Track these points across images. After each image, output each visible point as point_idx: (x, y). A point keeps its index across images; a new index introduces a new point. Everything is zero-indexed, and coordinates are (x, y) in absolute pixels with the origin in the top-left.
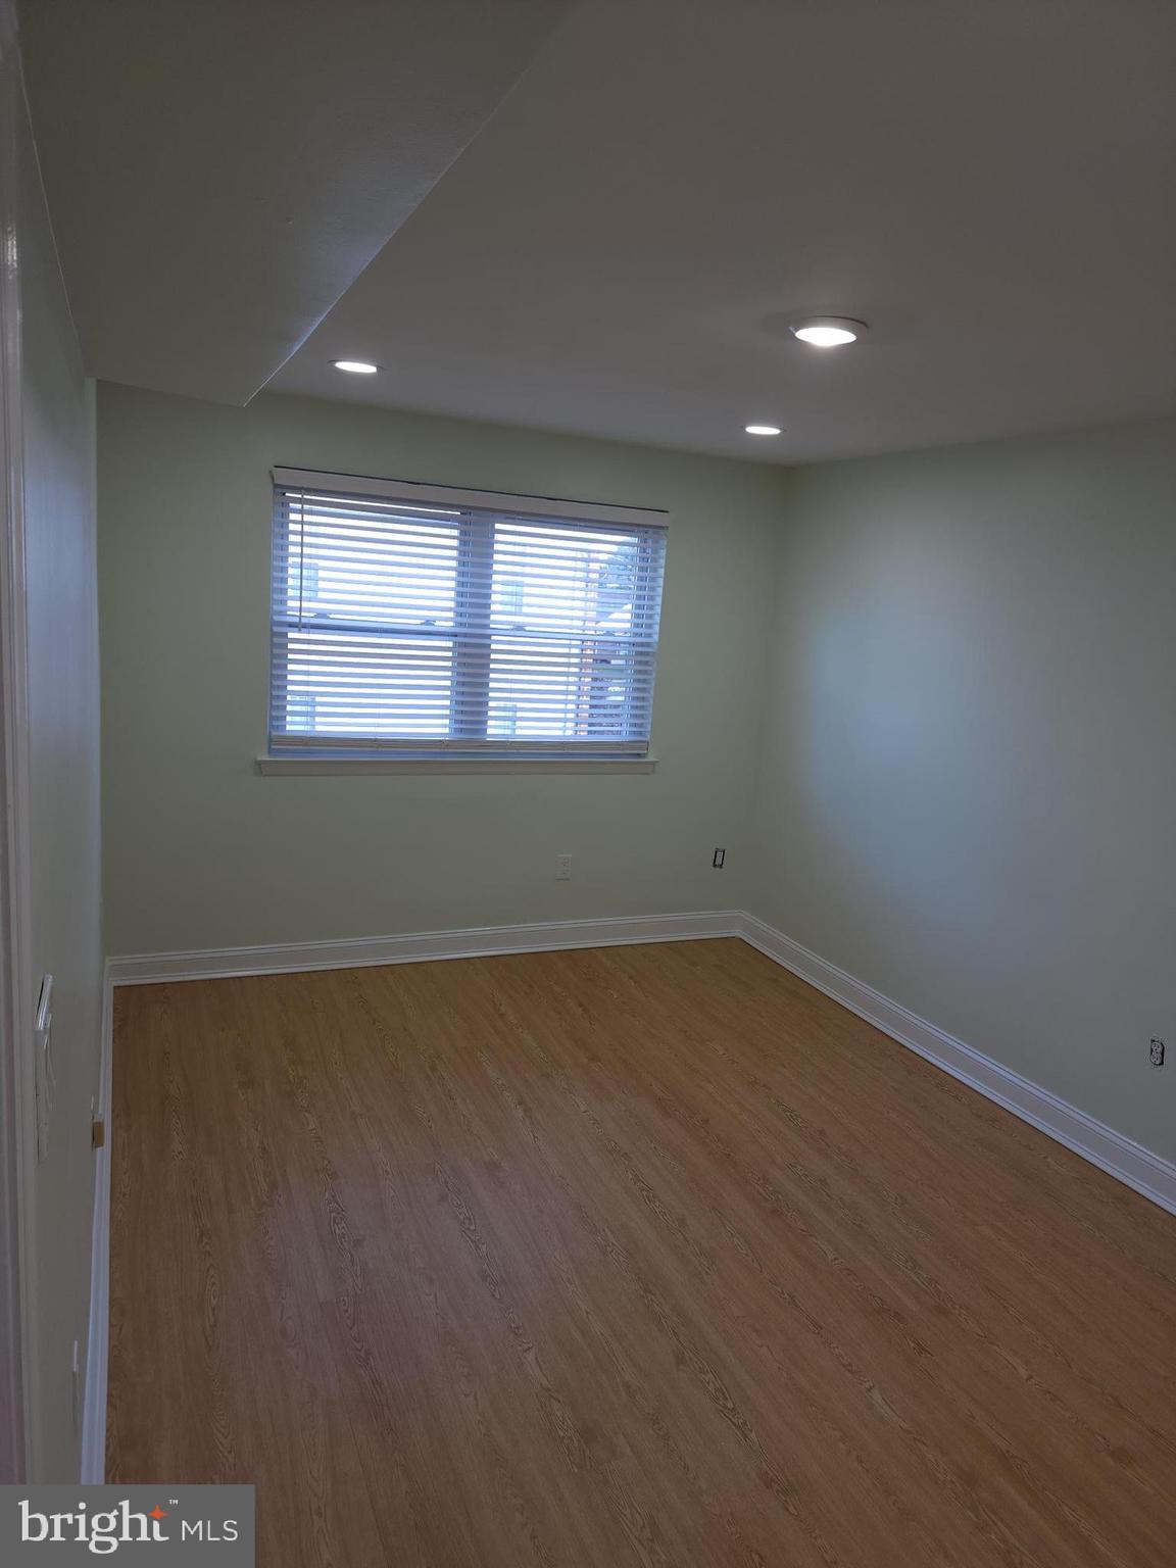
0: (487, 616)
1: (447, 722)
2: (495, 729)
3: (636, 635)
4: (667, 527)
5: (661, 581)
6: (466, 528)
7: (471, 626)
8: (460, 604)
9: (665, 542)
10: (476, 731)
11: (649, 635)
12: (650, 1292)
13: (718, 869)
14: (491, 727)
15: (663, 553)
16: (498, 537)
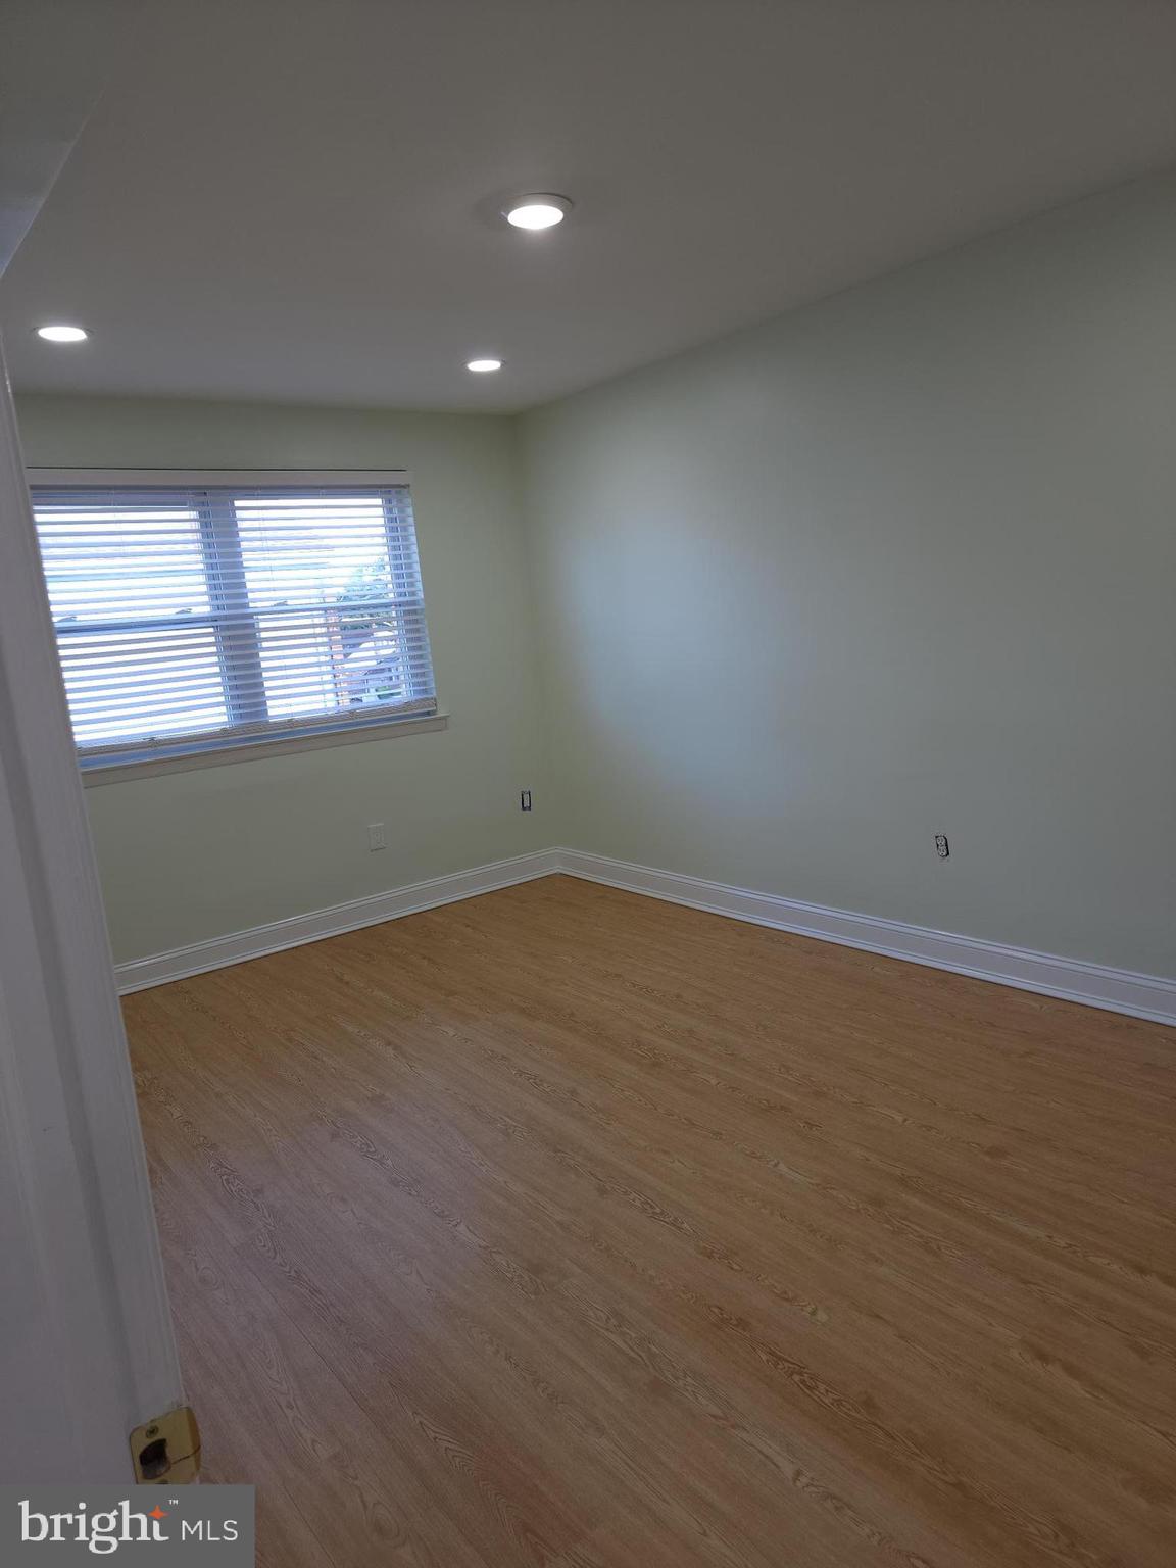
0: (245, 595)
1: (223, 709)
2: (278, 709)
3: (400, 595)
4: (409, 486)
5: (414, 539)
6: (205, 509)
7: (230, 607)
8: (213, 587)
9: (410, 500)
10: (257, 714)
11: (413, 594)
12: (560, 1151)
13: (527, 811)
14: (272, 708)
15: (410, 511)
16: (239, 514)
